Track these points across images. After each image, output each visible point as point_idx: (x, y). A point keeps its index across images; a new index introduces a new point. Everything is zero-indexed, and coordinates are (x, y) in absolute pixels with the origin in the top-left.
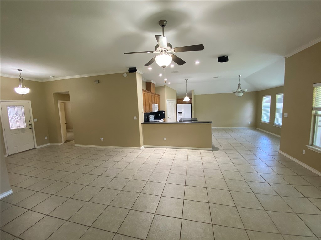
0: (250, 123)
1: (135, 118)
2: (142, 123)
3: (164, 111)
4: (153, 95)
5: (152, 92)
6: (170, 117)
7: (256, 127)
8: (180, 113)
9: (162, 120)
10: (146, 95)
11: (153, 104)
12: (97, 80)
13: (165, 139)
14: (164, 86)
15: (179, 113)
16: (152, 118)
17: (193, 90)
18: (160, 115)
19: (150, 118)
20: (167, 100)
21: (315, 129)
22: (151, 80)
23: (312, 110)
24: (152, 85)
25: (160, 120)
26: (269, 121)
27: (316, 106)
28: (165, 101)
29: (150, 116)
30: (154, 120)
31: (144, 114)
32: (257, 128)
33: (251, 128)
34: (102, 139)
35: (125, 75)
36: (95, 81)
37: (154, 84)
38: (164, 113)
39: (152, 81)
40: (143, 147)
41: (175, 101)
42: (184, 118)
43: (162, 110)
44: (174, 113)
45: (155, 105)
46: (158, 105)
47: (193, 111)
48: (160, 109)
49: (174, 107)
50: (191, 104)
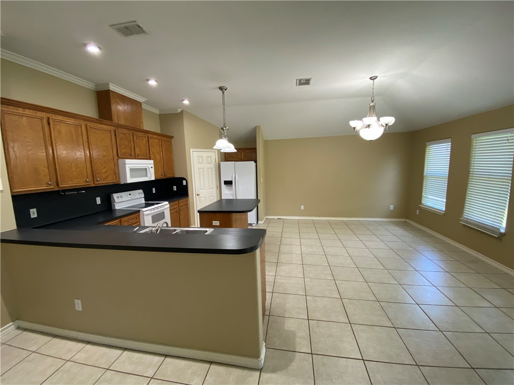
0: (392, 207)
3: (185, 179)
4: (121, 130)
5: (121, 122)
6: (203, 193)
7: (406, 218)
8: (229, 183)
11: (120, 161)
14: (182, 112)
15: (227, 183)
17: (259, 126)
18: (175, 188)
19: (116, 200)
20: (192, 149)
24: (115, 100)
26: (444, 209)
28: (187, 151)
29: (115, 196)
32: (408, 221)
33: (395, 219)
38: (185, 182)
41: (215, 154)
42: (238, 198)
43: (177, 176)
44: (214, 183)
45: (127, 161)
46: (152, 162)
47: (261, 180)
48: (174, 174)
49: (214, 169)
50: (256, 162)
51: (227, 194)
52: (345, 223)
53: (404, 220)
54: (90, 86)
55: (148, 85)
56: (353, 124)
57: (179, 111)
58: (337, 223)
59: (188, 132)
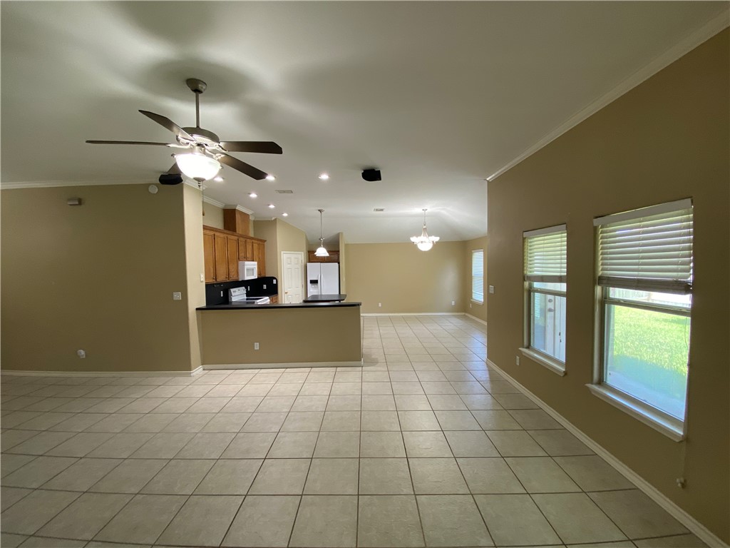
0: (453, 303)
1: (178, 296)
2: (197, 309)
3: (275, 278)
4: (241, 239)
5: (240, 233)
6: (291, 292)
7: (465, 312)
8: (314, 282)
9: (265, 300)
10: (219, 241)
11: (240, 262)
12: (77, 198)
13: (257, 346)
14: (275, 220)
15: (312, 282)
16: (238, 295)
17: (341, 233)
18: (265, 287)
19: (233, 294)
20: (282, 252)
21: (532, 316)
22: (236, 206)
23: (524, 280)
24: (238, 216)
25: (258, 301)
26: (482, 300)
27: (529, 274)
28: (278, 254)
29: (232, 290)
30: (247, 299)
31: (206, 285)
32: (467, 314)
33: (457, 314)
34: (82, 352)
35: (154, 190)
36: (69, 200)
37: (245, 216)
38: (275, 282)
39: (238, 208)
40: (198, 371)
41: (301, 256)
42: (323, 294)
43: (268, 275)
44: (300, 282)
45: (246, 263)
46: (256, 263)
47: (343, 279)
48: (265, 273)
49: (300, 269)
50: (339, 263)
51: (313, 291)
52: (416, 317)
53: (463, 314)
54: (221, 206)
55: (250, 198)
56: (413, 239)
57: (273, 219)
58: (410, 317)
59: (280, 237)
